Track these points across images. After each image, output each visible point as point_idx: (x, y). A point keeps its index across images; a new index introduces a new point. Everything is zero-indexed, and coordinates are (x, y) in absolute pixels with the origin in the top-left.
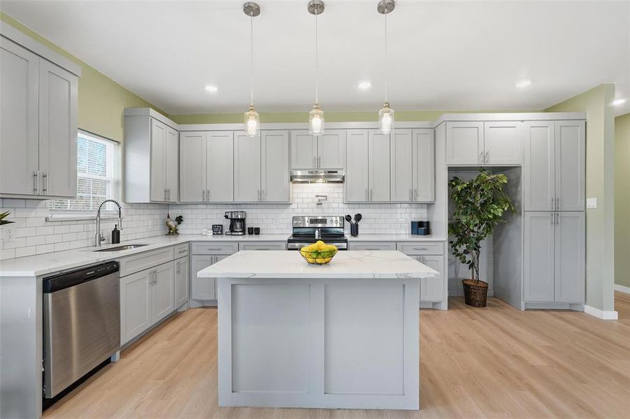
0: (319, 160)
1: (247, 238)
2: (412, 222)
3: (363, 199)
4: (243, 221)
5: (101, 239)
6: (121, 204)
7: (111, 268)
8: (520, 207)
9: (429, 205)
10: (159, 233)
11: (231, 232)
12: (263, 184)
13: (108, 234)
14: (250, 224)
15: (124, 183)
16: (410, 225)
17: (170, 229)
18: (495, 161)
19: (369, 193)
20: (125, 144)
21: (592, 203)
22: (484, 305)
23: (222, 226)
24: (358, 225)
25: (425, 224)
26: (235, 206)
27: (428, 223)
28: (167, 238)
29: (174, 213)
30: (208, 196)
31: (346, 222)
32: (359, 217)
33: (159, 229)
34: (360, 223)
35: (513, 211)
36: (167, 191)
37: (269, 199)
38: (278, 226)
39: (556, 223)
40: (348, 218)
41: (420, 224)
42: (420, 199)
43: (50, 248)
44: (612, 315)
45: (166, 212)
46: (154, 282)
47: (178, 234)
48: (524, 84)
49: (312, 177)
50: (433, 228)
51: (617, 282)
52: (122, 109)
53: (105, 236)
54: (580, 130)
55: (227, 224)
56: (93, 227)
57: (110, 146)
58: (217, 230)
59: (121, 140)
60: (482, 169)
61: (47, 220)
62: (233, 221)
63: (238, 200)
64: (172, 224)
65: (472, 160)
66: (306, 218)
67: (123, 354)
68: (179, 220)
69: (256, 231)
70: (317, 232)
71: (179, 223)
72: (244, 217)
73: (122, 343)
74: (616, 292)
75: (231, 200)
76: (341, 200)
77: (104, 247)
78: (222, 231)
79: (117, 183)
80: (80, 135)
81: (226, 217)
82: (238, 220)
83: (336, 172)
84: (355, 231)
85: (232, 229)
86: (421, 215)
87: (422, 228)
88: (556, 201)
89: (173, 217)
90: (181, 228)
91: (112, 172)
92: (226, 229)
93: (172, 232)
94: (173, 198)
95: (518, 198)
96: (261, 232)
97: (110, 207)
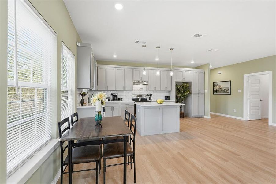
0: (141, 78)
4: (117, 96)
8: (191, 92)
9: (169, 92)
11: (114, 100)
12: (125, 85)
16: (165, 97)
18: (186, 80)
19: (155, 88)
21: (206, 91)
22: (183, 118)
26: (116, 91)
27: (169, 96)
30: (107, 88)
31: (148, 96)
32: (151, 95)
34: (151, 97)
35: (190, 93)
37: (127, 89)
39: (199, 96)
41: (167, 97)
42: (168, 90)
44: (209, 117)
48: (193, 62)
49: (138, 83)
50: (171, 98)
51: (210, 111)
54: (203, 73)
60: (183, 82)
62: (114, 96)
63: (117, 89)
65: (181, 80)
69: (121, 99)
70: (140, 99)
74: (210, 114)
75: (115, 89)
76: (146, 90)
78: (110, 99)
81: (112, 95)
83: (146, 82)
84: (150, 99)
85: (114, 98)
86: (167, 94)
87: (167, 98)
88: (199, 91)
95: (191, 90)
96: (123, 100)
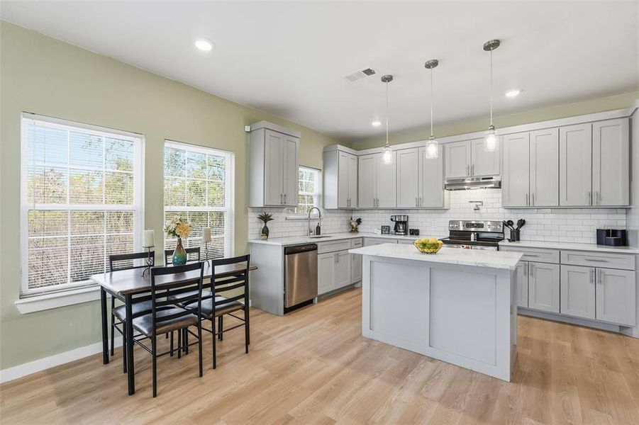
0: (473, 168)
1: (409, 237)
2: (598, 231)
3: (524, 204)
4: (405, 223)
5: (311, 232)
6: (321, 210)
7: (313, 247)
10: (346, 230)
11: (397, 231)
12: (420, 193)
13: (314, 229)
14: (411, 226)
15: (323, 197)
16: (596, 233)
17: (353, 228)
19: (531, 198)
20: (323, 171)
23: (389, 227)
24: (519, 231)
25: (619, 234)
26: (400, 211)
27: (625, 232)
28: (350, 234)
29: (356, 216)
30: (377, 203)
31: (506, 227)
32: (522, 223)
33: (345, 228)
34: (522, 230)
36: (349, 201)
37: (426, 204)
38: (436, 228)
41: (611, 232)
43: (287, 234)
45: (350, 215)
46: (337, 261)
47: (358, 232)
50: (630, 238)
52: (322, 148)
53: (313, 230)
55: (392, 225)
56: (307, 224)
57: (316, 172)
58: (385, 229)
59: (322, 168)
61: (286, 219)
62: (398, 223)
63: (400, 206)
64: (354, 224)
66: (461, 222)
67: (319, 301)
68: (359, 221)
70: (472, 235)
71: (359, 224)
72: (406, 220)
73: (319, 294)
75: (394, 206)
76: (500, 205)
77: (312, 236)
78: (389, 230)
79: (319, 196)
80: (300, 169)
81: (392, 220)
82: (401, 222)
83: (492, 178)
84: (516, 236)
85: (396, 229)
86: (616, 222)
87: (612, 237)
89: (355, 219)
90: (360, 228)
91: (317, 190)
92: (392, 230)
93: (355, 230)
94: (353, 206)
96: (420, 234)
97: (315, 212)
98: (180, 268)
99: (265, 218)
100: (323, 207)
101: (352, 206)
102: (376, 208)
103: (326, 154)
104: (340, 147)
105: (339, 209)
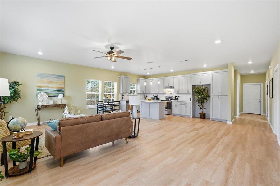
4: (156, 97)
11: (155, 99)
14: (158, 97)
15: (137, 90)
17: (145, 98)
18: (203, 83)
20: (137, 84)
29: (146, 95)
32: (179, 96)
36: (143, 91)
40: (177, 97)
45: (144, 95)
49: (167, 88)
55: (154, 97)
57: (135, 85)
58: (152, 98)
65: (198, 84)
66: (168, 96)
68: (147, 96)
83: (172, 87)
91: (135, 89)
96: (160, 99)
98: (108, 102)
99: (123, 95)
100: (137, 93)
101: (144, 93)
102: (150, 93)
103: (138, 80)
104: (141, 79)
105: (141, 93)
